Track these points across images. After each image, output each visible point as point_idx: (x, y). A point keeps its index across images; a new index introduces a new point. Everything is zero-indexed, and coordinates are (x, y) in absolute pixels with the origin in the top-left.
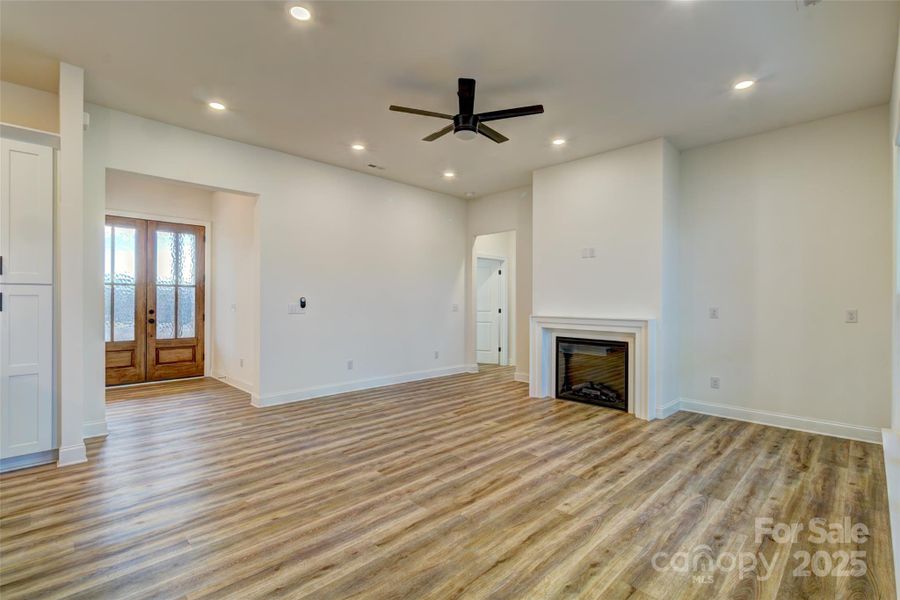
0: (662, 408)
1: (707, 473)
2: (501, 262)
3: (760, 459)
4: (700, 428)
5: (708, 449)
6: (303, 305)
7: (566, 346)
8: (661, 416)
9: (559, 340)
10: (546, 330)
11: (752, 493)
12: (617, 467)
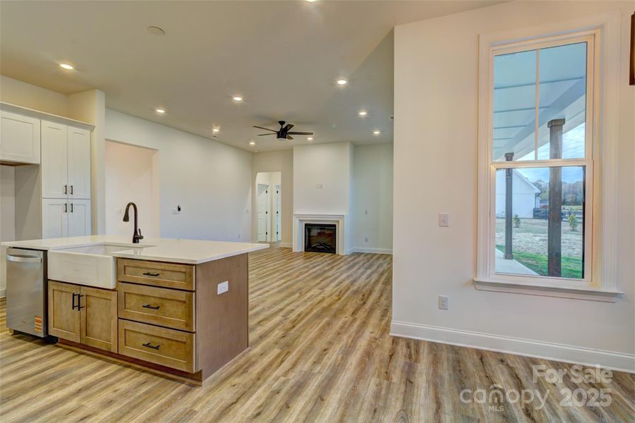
0: (349, 250)
1: (365, 266)
2: (268, 186)
3: (381, 261)
4: (362, 256)
5: (365, 260)
6: (179, 209)
7: (309, 227)
8: (349, 254)
9: (306, 225)
10: (300, 220)
11: (378, 267)
12: (338, 266)
